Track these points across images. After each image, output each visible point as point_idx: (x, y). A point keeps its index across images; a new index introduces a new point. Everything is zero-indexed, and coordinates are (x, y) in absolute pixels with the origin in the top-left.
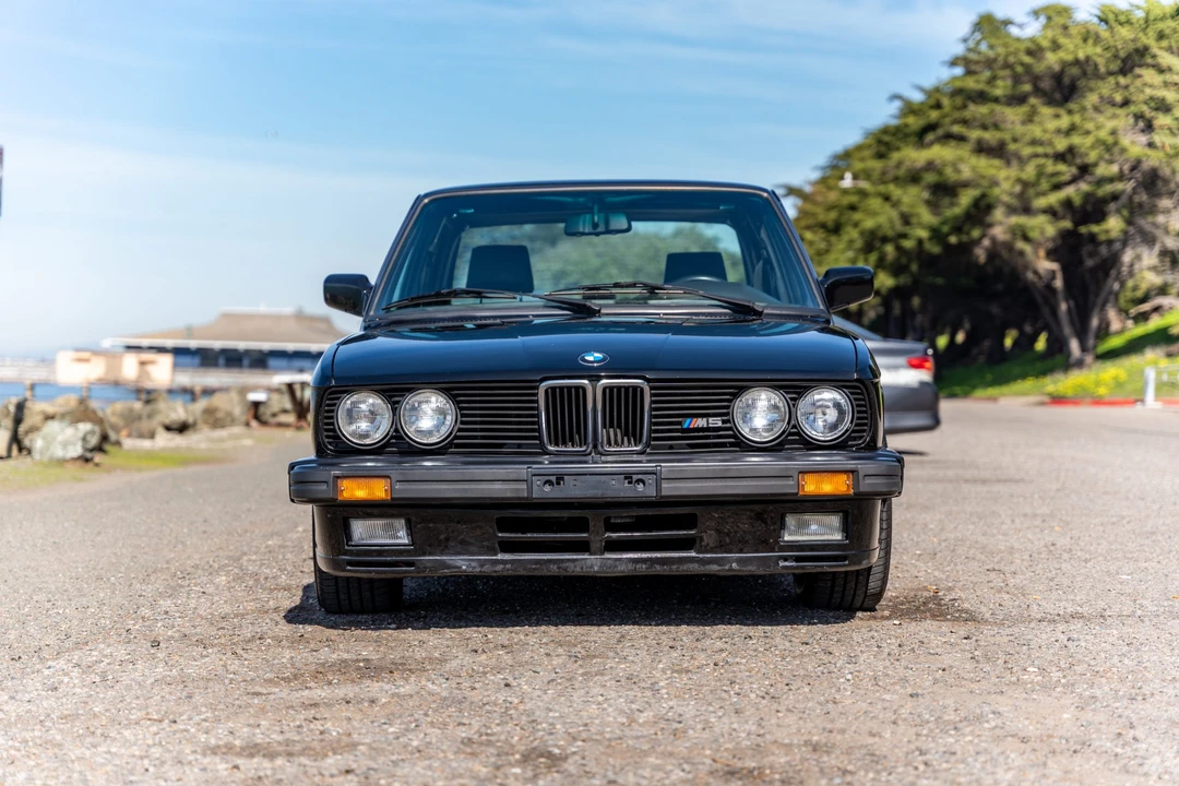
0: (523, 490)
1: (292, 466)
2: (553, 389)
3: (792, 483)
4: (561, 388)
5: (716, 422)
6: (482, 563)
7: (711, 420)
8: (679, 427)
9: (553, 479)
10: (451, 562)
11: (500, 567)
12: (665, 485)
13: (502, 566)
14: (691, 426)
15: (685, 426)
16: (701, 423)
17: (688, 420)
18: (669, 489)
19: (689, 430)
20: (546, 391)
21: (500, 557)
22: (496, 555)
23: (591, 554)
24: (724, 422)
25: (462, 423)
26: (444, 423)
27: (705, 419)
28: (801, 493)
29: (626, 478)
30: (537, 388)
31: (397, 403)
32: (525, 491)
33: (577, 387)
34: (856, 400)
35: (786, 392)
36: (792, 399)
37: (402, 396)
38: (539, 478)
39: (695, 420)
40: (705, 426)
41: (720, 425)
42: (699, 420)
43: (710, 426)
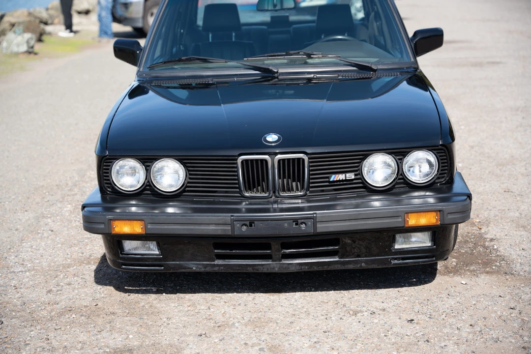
0: (228, 230)
1: (84, 207)
2: (247, 161)
3: (400, 220)
4: (252, 160)
5: (350, 176)
6: (206, 266)
7: (348, 175)
8: (328, 180)
9: (248, 223)
10: (186, 265)
11: (216, 269)
12: (319, 225)
13: (217, 268)
14: (335, 180)
15: (331, 180)
16: (341, 177)
17: (333, 176)
18: (322, 228)
19: (334, 182)
20: (242, 162)
21: (216, 262)
22: (214, 261)
23: (273, 261)
24: (355, 175)
25: (190, 178)
26: (179, 179)
27: (344, 175)
28: (406, 226)
29: (294, 222)
30: (237, 160)
31: (149, 166)
32: (230, 231)
33: (262, 160)
34: (440, 156)
35: (396, 155)
36: (399, 159)
37: (151, 162)
38: (238, 222)
39: (337, 175)
40: (344, 179)
41: (353, 177)
42: (340, 175)
43: (347, 178)
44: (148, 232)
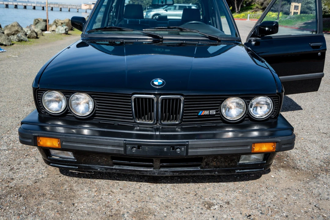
0: (121, 151)
1: (22, 123)
2: (138, 98)
3: (249, 148)
4: (142, 98)
5: (213, 112)
6: (107, 169)
7: (211, 112)
8: (196, 114)
9: (136, 146)
10: (93, 167)
11: (114, 171)
12: (190, 150)
13: (115, 171)
14: (202, 114)
15: (199, 114)
16: (206, 113)
17: (201, 112)
18: (192, 152)
19: (201, 115)
20: (135, 99)
21: (114, 167)
22: (112, 166)
23: (154, 169)
24: (216, 111)
25: (97, 108)
26: (89, 108)
27: (208, 111)
28: (252, 152)
29: (171, 147)
30: (131, 97)
31: (68, 97)
32: (123, 151)
33: (150, 99)
34: (275, 101)
35: (246, 99)
36: (248, 102)
37: (70, 95)
38: (129, 145)
39: (204, 112)
40: (208, 114)
41: (215, 113)
42: (206, 111)
43: (210, 114)
44: (63, 148)
